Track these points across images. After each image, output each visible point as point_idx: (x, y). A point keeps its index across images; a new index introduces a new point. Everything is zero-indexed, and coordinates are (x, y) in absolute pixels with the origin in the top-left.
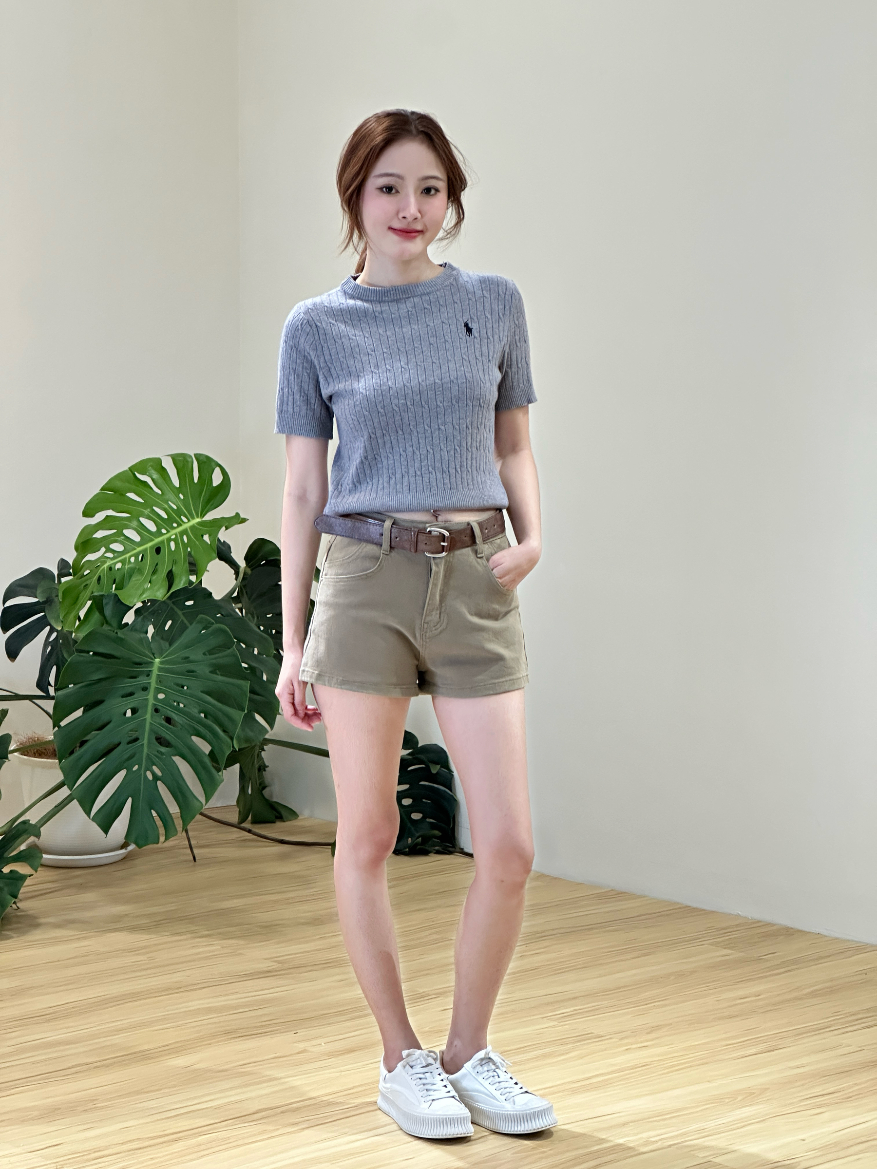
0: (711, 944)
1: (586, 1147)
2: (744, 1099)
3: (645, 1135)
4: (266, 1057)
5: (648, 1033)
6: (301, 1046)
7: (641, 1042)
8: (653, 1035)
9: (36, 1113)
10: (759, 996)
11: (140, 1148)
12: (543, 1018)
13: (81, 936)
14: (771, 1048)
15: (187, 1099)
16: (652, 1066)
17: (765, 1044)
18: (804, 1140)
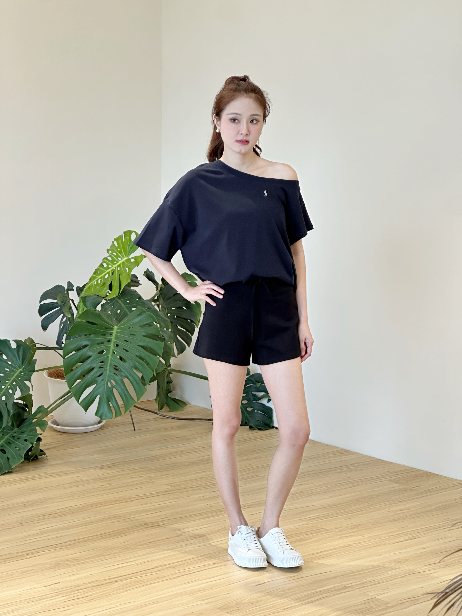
0: (389, 481)
1: (315, 589)
2: (396, 564)
3: (344, 583)
4: (162, 538)
5: (352, 529)
6: (179, 532)
7: (348, 534)
8: (354, 530)
9: (48, 566)
10: (409, 509)
11: (98, 586)
12: (300, 520)
13: (76, 471)
14: (412, 538)
15: (123, 560)
16: (352, 546)
17: (409, 536)
18: (422, 587)
